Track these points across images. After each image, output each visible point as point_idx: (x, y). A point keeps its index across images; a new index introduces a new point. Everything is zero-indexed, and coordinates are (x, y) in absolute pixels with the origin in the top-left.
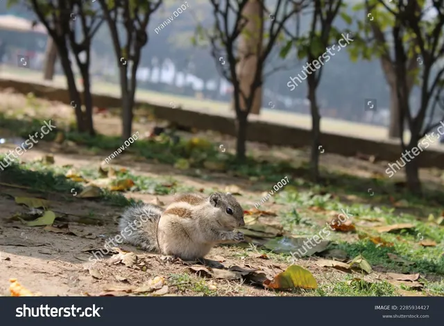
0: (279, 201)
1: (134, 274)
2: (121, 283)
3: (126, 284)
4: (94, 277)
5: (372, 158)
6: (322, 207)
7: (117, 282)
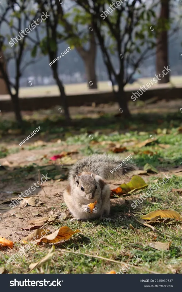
0: (70, 143)
1: (40, 210)
2: (37, 217)
3: (40, 217)
4: (20, 218)
5: (94, 104)
6: (96, 141)
7: (34, 217)
